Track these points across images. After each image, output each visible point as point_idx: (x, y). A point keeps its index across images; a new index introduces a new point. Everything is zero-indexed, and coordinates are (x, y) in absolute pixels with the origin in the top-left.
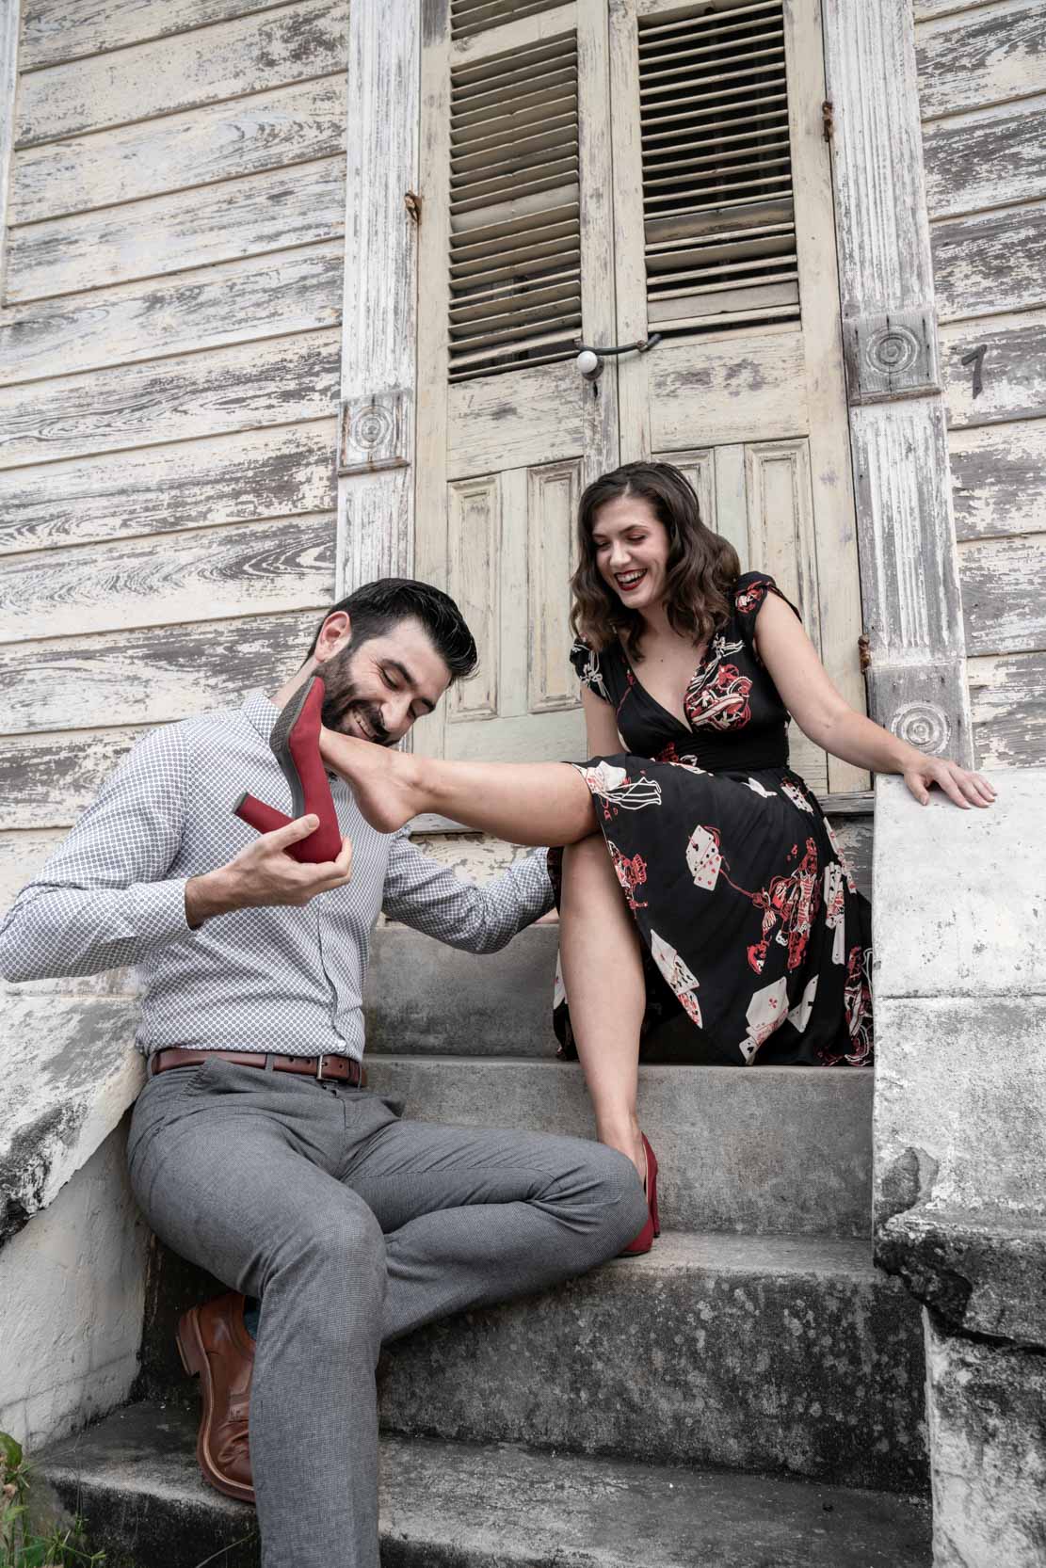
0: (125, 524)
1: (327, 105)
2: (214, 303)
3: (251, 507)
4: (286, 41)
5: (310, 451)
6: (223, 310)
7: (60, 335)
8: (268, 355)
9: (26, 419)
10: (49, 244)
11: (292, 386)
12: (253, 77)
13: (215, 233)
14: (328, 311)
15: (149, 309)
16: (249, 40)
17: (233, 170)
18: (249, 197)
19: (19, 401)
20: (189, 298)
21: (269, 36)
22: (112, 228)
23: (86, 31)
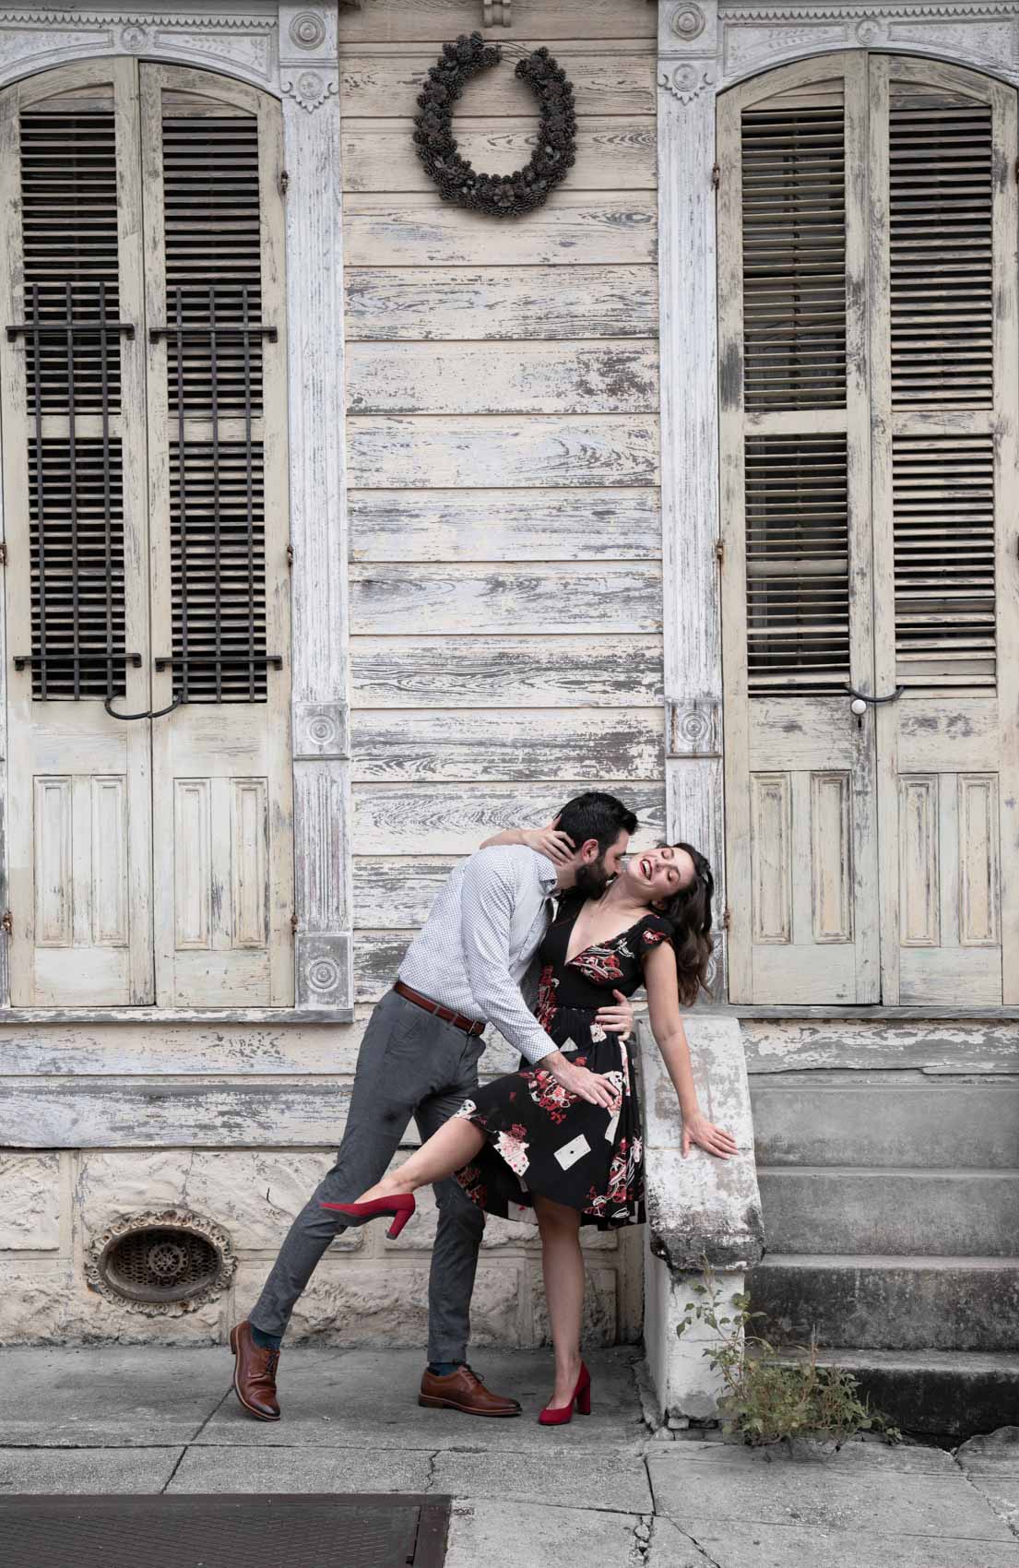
0: (485, 770)
1: (639, 441)
2: (551, 596)
3: (594, 771)
4: (602, 375)
5: (640, 733)
6: (560, 604)
7: (410, 598)
8: (601, 650)
9: (384, 668)
10: (391, 512)
11: (622, 678)
12: (572, 398)
13: (548, 534)
14: (648, 622)
15: (493, 590)
16: (569, 365)
17: (561, 481)
18: (576, 509)
19: (378, 651)
20: (528, 587)
21: (587, 365)
22: (452, 511)
23: (410, 317)
